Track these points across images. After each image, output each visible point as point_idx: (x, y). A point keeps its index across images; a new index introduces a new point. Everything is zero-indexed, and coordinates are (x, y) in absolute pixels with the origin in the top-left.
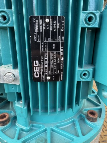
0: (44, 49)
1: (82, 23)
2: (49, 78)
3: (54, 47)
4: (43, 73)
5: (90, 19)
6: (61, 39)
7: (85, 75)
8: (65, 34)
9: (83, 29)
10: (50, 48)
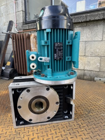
0: (57, 50)
1: (67, 44)
2: (58, 59)
3: (60, 50)
4: (57, 57)
5: (69, 42)
6: (62, 48)
7: (68, 59)
8: (63, 47)
9: (67, 45)
10: (59, 51)
